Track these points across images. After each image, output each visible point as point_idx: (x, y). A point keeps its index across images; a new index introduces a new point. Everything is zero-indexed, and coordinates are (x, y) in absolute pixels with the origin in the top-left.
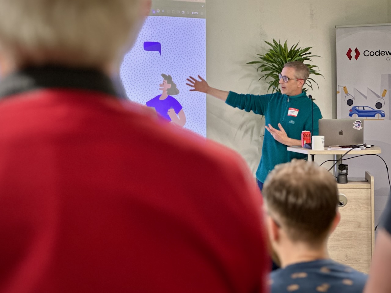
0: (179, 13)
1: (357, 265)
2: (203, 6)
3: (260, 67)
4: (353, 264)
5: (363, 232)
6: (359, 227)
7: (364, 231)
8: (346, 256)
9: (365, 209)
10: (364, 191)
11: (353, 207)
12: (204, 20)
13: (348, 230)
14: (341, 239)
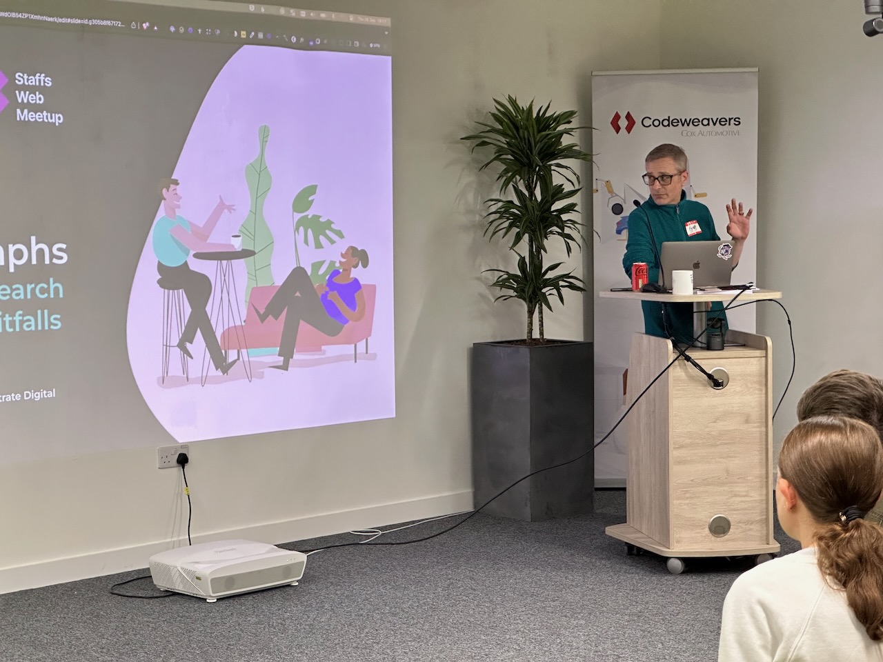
0: (350, 45)
1: (744, 485)
2: (386, 33)
3: (477, 146)
4: (737, 483)
5: (754, 429)
6: (747, 421)
7: (754, 427)
8: (727, 471)
9: (757, 392)
10: (754, 361)
11: (738, 389)
12: (390, 57)
13: (731, 428)
14: (719, 443)
